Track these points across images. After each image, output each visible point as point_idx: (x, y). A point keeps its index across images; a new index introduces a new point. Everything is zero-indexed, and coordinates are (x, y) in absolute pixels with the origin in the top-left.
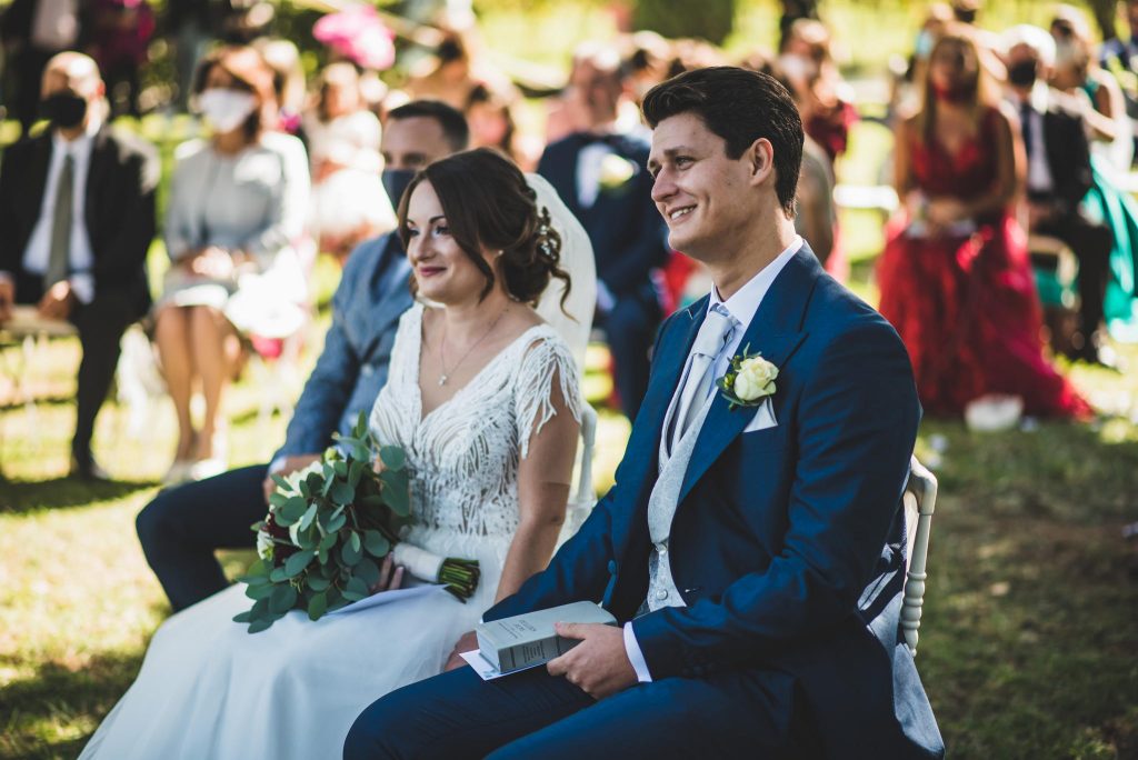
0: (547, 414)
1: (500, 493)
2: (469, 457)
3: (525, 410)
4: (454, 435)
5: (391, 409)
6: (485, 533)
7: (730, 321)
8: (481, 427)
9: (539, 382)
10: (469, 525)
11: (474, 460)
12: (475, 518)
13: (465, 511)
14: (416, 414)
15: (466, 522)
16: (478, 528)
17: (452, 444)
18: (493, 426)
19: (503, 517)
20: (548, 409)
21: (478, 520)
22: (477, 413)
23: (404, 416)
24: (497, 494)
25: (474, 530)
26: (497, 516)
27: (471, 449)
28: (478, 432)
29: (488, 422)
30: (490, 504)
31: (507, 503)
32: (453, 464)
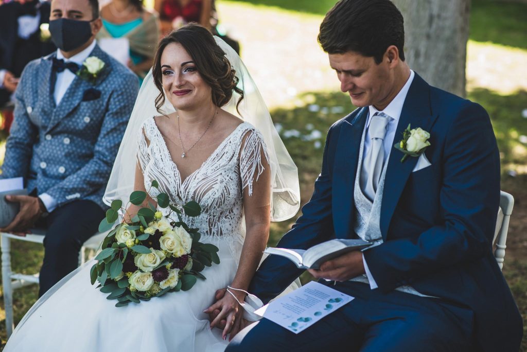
0: (261, 171)
1: (230, 213)
2: (221, 198)
3: (248, 170)
4: (211, 188)
5: (158, 174)
6: (221, 234)
7: (387, 119)
8: (225, 181)
9: (255, 154)
10: (213, 231)
11: (223, 200)
12: (216, 227)
13: (211, 224)
14: (177, 178)
15: (211, 230)
16: (217, 232)
17: (210, 192)
18: (230, 180)
19: (230, 225)
20: (261, 167)
21: (218, 227)
22: (221, 174)
23: (169, 180)
24: (228, 213)
25: (216, 233)
26: (227, 224)
27: (222, 194)
28: (224, 184)
29: (228, 178)
30: (224, 218)
31: (232, 217)
32: (210, 202)
